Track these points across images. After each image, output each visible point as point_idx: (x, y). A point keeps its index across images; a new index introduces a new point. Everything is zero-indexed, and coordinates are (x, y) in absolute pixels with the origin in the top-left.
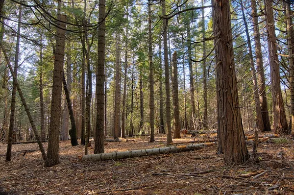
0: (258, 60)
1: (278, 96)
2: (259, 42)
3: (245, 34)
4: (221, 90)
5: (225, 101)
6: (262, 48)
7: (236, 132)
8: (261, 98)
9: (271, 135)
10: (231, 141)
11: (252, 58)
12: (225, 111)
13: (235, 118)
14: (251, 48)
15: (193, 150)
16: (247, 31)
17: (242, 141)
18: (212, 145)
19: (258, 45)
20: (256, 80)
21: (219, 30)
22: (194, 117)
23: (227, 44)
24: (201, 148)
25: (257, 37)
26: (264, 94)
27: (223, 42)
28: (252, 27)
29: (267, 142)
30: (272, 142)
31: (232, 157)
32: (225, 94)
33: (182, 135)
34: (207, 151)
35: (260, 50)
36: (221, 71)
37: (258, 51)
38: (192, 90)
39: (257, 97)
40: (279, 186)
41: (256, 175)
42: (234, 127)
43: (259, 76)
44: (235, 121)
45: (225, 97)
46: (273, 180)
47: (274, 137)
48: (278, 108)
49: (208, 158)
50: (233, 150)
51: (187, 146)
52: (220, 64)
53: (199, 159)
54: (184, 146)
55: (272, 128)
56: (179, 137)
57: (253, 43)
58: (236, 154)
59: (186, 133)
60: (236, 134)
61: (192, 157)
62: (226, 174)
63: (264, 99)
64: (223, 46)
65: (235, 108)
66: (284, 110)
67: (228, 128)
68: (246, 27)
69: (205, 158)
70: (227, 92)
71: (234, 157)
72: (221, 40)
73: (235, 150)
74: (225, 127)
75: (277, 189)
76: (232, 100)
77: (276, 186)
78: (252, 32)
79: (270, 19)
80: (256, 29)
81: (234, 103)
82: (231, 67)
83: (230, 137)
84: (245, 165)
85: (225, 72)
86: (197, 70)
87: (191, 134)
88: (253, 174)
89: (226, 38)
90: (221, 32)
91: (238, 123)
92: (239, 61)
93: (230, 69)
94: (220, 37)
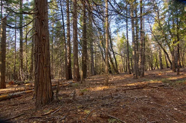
0: (68, 38)
1: (76, 60)
2: (69, 28)
3: (61, 21)
4: (35, 53)
5: (38, 62)
6: (71, 32)
7: (45, 83)
8: (68, 60)
9: (71, 82)
10: (41, 89)
11: (65, 36)
12: (38, 69)
13: (45, 73)
14: (64, 30)
15: (14, 98)
16: (63, 19)
17: (49, 89)
18: (31, 92)
19: (69, 29)
20: (66, 49)
21: (37, 9)
22: (21, 71)
23: (43, 21)
24: (21, 95)
25: (68, 25)
26: (70, 58)
27: (40, 19)
28: (66, 18)
29: (68, 86)
30: (71, 86)
31: (41, 101)
32: (38, 56)
33: (7, 86)
34: (26, 97)
35: (69, 33)
36: (37, 39)
37: (68, 33)
38: (21, 51)
39: (66, 60)
40: (66, 117)
41: (54, 111)
42: (44, 80)
43: (68, 48)
44: (45, 76)
45: (39, 59)
46: (63, 113)
47: (72, 83)
48: (76, 67)
49: (24, 103)
50: (42, 96)
51: (8, 95)
52: (36, 34)
53: (17, 105)
54: (5, 96)
55: (73, 77)
56: (5, 87)
57: (66, 28)
58: (44, 98)
59: (12, 84)
60: (45, 84)
61: (11, 104)
62: (33, 115)
63: (70, 61)
64: (39, 22)
65: (46, 67)
66: (79, 68)
67: (40, 80)
68: (63, 16)
69: (22, 104)
70: (40, 55)
71: (43, 100)
72: (38, 17)
73: (43, 95)
74: (37, 80)
75: (64, 119)
76: (44, 61)
77: (64, 117)
78: (66, 21)
79: (75, 16)
80: (68, 20)
81: (45, 63)
82: (44, 38)
83: (41, 87)
84: (50, 105)
85: (40, 41)
86: (28, 36)
87: (17, 84)
88: (52, 111)
89: (42, 17)
90: (39, 12)
91: (47, 77)
92: (57, 36)
93: (44, 39)
94: (37, 15)
